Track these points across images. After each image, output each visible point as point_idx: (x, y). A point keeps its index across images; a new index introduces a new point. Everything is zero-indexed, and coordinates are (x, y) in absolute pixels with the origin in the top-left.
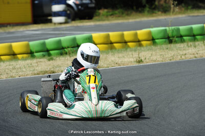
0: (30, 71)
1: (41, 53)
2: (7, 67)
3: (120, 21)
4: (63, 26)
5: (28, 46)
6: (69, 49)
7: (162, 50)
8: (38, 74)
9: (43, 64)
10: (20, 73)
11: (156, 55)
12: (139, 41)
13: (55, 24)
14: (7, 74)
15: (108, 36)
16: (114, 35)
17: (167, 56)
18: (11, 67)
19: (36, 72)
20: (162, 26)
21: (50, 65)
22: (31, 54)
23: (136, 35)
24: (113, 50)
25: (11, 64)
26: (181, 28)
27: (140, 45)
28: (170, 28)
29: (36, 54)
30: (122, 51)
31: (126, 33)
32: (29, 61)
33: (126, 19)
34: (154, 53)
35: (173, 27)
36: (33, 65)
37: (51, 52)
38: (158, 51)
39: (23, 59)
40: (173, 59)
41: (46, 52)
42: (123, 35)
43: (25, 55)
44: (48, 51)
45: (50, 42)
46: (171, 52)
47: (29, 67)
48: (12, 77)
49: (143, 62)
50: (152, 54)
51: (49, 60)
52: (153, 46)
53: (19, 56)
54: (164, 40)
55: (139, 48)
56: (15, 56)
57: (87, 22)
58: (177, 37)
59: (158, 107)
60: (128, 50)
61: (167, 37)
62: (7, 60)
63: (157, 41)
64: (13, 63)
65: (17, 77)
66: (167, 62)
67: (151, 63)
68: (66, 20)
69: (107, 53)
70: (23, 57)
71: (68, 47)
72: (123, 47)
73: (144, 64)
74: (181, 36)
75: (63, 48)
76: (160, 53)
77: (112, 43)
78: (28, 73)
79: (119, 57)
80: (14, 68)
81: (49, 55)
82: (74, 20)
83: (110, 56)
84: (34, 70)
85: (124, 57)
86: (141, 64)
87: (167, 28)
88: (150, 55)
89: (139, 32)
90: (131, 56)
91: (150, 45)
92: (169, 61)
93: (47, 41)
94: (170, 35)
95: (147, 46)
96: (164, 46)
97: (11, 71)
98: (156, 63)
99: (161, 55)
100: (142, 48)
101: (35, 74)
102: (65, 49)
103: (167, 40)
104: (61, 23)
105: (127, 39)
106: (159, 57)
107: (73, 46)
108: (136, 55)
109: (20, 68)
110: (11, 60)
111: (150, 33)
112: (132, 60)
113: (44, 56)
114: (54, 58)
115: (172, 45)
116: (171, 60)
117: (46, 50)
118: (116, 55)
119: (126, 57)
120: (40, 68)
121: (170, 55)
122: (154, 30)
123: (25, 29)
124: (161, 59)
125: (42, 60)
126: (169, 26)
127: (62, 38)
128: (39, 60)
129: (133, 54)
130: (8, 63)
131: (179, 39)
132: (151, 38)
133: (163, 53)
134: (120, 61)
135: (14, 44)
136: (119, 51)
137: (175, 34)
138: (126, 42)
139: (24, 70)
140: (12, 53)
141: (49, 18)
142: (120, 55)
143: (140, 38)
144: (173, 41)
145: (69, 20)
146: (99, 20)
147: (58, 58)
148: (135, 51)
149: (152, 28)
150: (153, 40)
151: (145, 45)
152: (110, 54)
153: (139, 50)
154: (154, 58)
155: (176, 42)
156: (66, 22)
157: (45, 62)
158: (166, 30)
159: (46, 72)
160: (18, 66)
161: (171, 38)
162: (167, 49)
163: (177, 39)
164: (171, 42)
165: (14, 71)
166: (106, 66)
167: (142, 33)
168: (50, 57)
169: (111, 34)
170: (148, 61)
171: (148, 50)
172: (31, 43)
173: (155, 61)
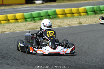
0: (25, 28)
1: (30, 19)
2: (13, 26)
3: (70, 3)
4: (41, 5)
5: (24, 15)
6: (44, 17)
7: (91, 18)
8: (29, 30)
9: (31, 24)
10: (20, 29)
11: (88, 20)
12: (80, 13)
13: (37, 4)
14: (13, 29)
15: (64, 11)
16: (67, 10)
17: (94, 20)
18: (15, 26)
19: (28, 29)
20: (92, 5)
21: (35, 25)
22: (25, 19)
23: (78, 10)
24: (67, 18)
25: (15, 24)
26: (101, 6)
27: (80, 15)
28: (96, 6)
29: (27, 19)
30: (71, 18)
31: (73, 9)
32: (24, 23)
33: (73, 2)
34: (87, 19)
35: (97, 6)
36: (26, 25)
37: (35, 18)
38: (89, 18)
39: (21, 22)
40: (97, 22)
41: (33, 18)
42: (71, 10)
43: (22, 20)
44: (34, 18)
45: (35, 13)
46: (96, 19)
47: (24, 26)
48: (16, 31)
49: (82, 24)
50: (86, 20)
51: (34, 22)
52: (86, 16)
53: (19, 20)
54: (92, 12)
55: (80, 17)
56: (17, 20)
57: (53, 3)
58: (99, 11)
59: (90, 46)
60: (74, 17)
61: (94, 11)
62: (13, 23)
63: (89, 13)
64: (16, 24)
65: (19, 31)
66: (94, 24)
67: (86, 24)
68: (42, 2)
69: (64, 19)
70: (21, 21)
71: (44, 16)
72: (72, 16)
73: (83, 25)
74: (101, 11)
75: (41, 16)
76: (91, 19)
77: (66, 14)
78: (24, 29)
79: (70, 21)
80: (17, 27)
81: (34, 20)
82: (46, 2)
83: (65, 20)
84: (27, 28)
85: (72, 21)
86: (81, 25)
87: (94, 6)
88: (85, 20)
89: (80, 8)
90: (76, 21)
91: (85, 15)
92: (95, 23)
93: (33, 13)
94: (95, 10)
95: (84, 15)
96: (93, 16)
97: (15, 28)
98: (89, 24)
99: (91, 20)
100: (81, 17)
101: (27, 30)
102: (43, 17)
103: (94, 12)
104: (40, 4)
105: (74, 12)
106: (90, 21)
107: (46, 15)
108: (78, 20)
109: (20, 27)
110: (15, 22)
111: (85, 9)
112: (76, 22)
113: (32, 20)
114: (37, 21)
115: (97, 15)
116: (96, 23)
117: (32, 17)
118: (68, 20)
119: (73, 21)
120: (30, 26)
121: (95, 20)
122: (87, 7)
123: (22, 7)
124: (91, 22)
125: (31, 22)
126: (95, 6)
127: (41, 12)
128: (29, 22)
129: (77, 19)
130: (14, 24)
131: (100, 12)
132: (86, 12)
133: (92, 19)
134: (70, 23)
135: (17, 15)
136: (70, 18)
137: (98, 9)
138: (73, 14)
139: (22, 27)
140: (16, 19)
141: (34, 1)
142: (70, 20)
143: (80, 11)
144: (97, 13)
145: (44, 2)
146: (59, 2)
147: (39, 22)
148: (78, 18)
149: (86, 6)
150: (87, 12)
151: (82, 15)
152: (65, 19)
153: (80, 18)
154: (87, 22)
155: (98, 13)
156: (42, 3)
157: (32, 23)
158: (93, 7)
159: (33, 29)
160: (19, 26)
161: (96, 12)
162: (94, 17)
163: (99, 12)
164: (96, 13)
165: (17, 28)
166: (63, 25)
167: (81, 9)
168: (35, 21)
169: (66, 9)
170: (84, 23)
171: (84, 18)
172: (25, 14)
173: (88, 23)
